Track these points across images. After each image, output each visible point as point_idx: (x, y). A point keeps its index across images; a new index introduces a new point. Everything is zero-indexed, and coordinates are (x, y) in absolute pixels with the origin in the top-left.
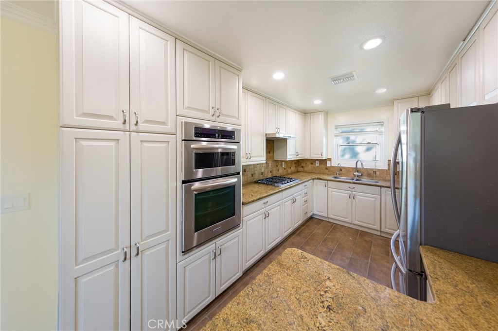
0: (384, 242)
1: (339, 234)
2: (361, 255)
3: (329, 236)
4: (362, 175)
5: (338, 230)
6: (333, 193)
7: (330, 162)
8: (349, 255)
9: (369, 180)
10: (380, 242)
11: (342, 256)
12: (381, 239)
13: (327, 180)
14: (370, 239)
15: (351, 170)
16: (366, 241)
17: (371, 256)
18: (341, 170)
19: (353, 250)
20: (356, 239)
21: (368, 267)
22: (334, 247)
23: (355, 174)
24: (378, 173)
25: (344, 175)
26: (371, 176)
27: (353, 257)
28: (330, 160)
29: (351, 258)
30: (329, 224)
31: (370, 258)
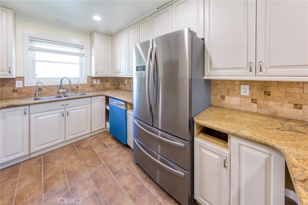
0: (97, 140)
1: (57, 164)
2: (94, 164)
3: (46, 178)
4: (67, 91)
5: (52, 159)
6: (39, 118)
7: (21, 82)
8: (86, 174)
9: (74, 94)
10: (95, 141)
11: (83, 183)
12: (93, 139)
13: (29, 105)
14: (87, 144)
15: (54, 88)
16: (86, 148)
17: (100, 158)
18: (40, 89)
19: (85, 165)
20: (78, 154)
21: (108, 168)
22: (65, 183)
23: (59, 91)
24: (80, 87)
25: (45, 94)
26: (74, 91)
27: (91, 173)
28: (22, 79)
29: (91, 175)
30: (34, 162)
31: (102, 160)
